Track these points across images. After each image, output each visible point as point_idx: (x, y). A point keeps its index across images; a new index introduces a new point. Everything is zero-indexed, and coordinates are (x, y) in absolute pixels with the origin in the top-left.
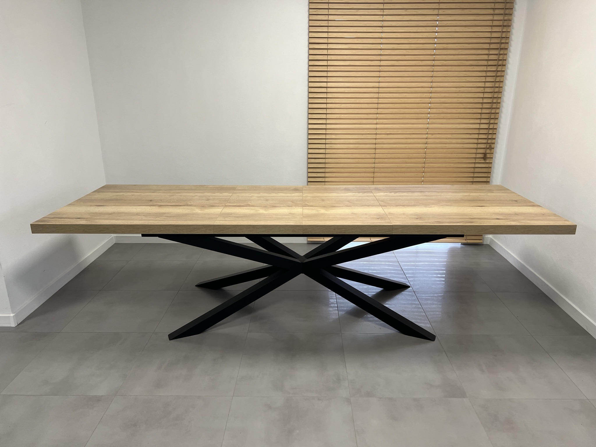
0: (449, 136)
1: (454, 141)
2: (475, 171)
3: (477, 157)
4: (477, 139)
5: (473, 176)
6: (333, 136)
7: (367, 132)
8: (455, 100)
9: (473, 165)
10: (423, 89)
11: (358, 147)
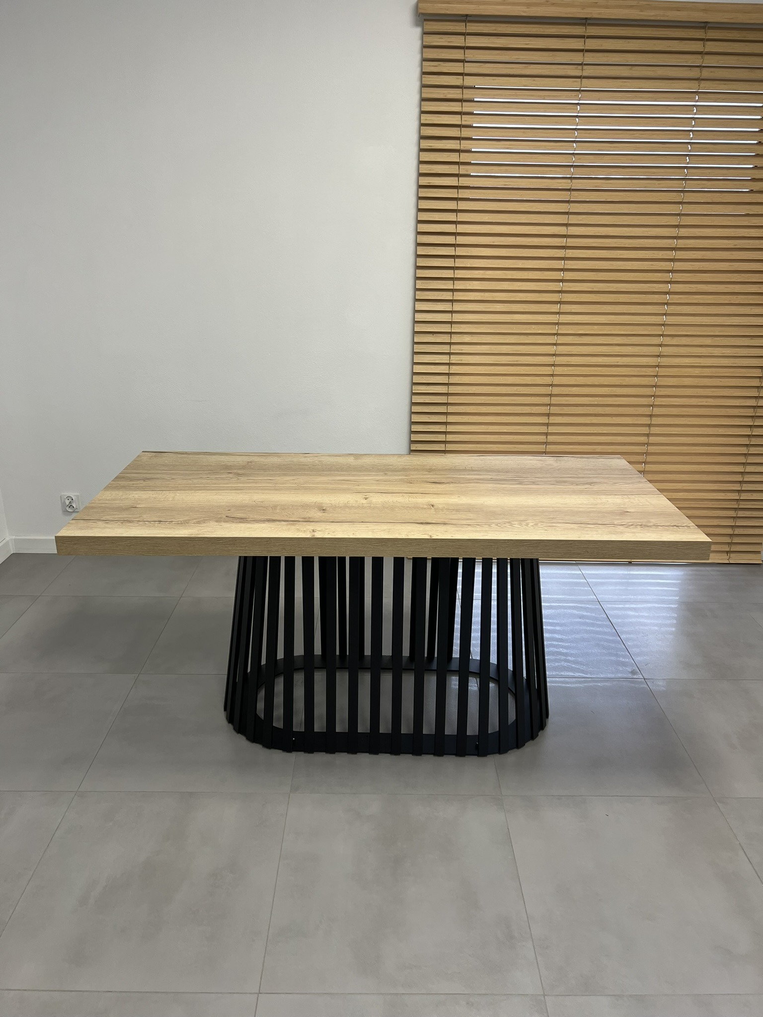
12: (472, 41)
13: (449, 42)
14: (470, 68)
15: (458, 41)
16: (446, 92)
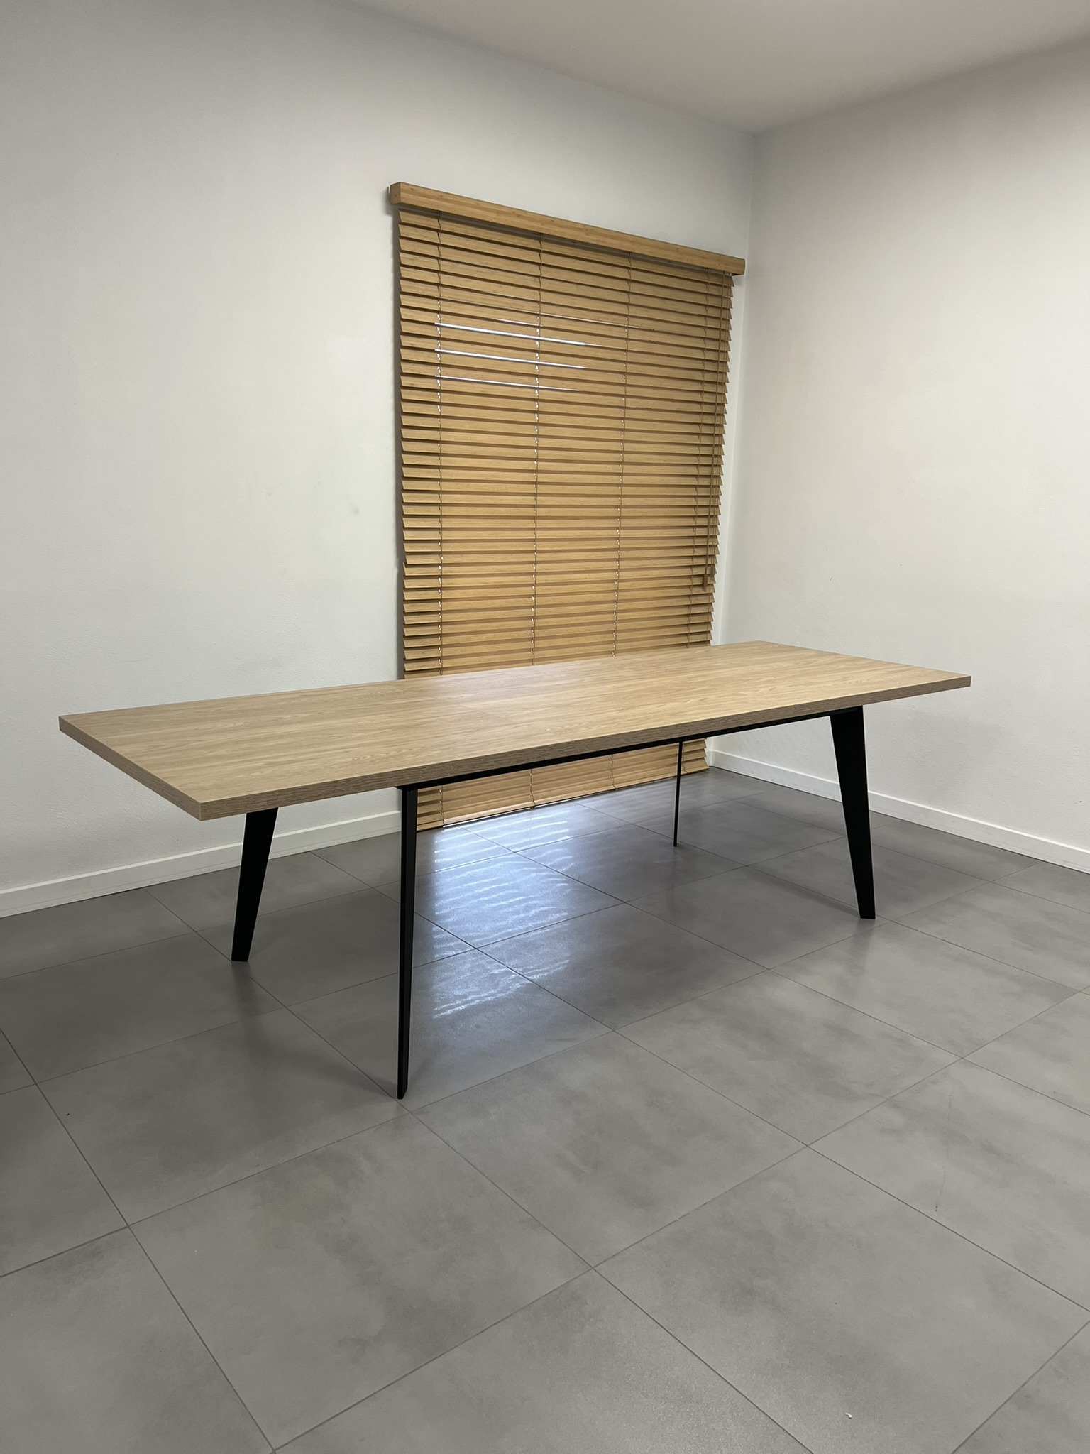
0: (654, 553)
1: (659, 563)
3: (692, 593)
4: (692, 557)
5: (687, 632)
8: (656, 480)
10: (608, 455)
11: (503, 582)
12: (446, 239)
13: (425, 237)
14: (445, 266)
15: (432, 237)
16: (423, 288)
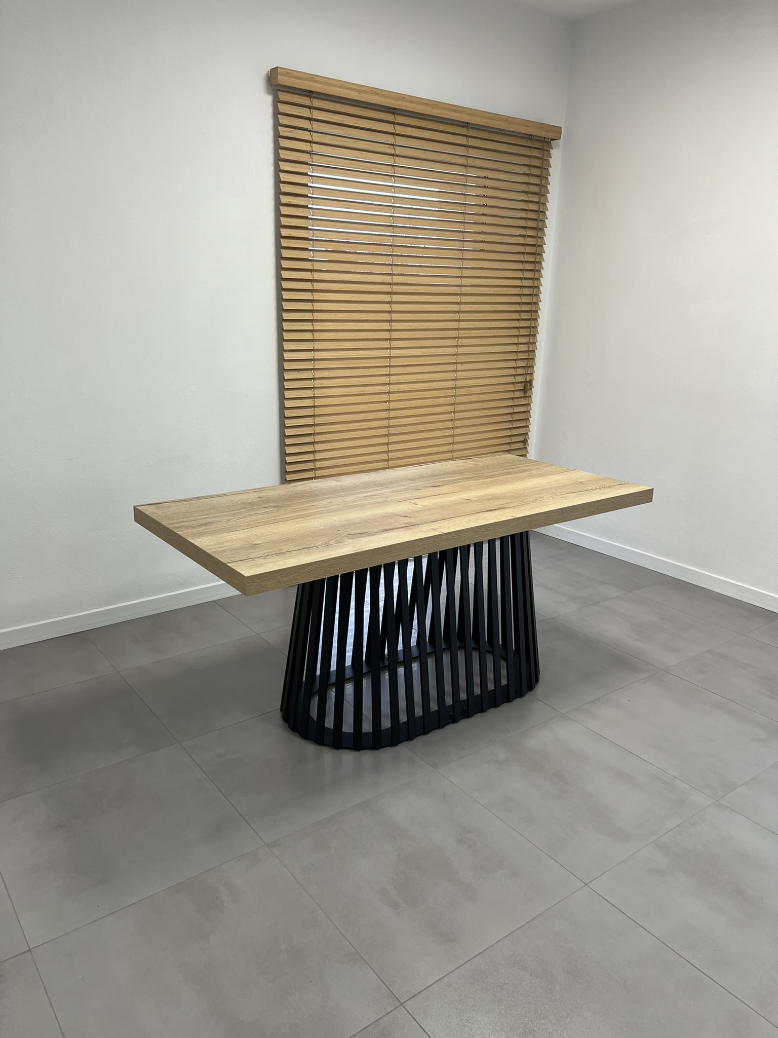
2: (514, 419)
3: (516, 396)
4: (514, 368)
6: (325, 374)
7: (376, 363)
8: (487, 307)
9: (510, 410)
